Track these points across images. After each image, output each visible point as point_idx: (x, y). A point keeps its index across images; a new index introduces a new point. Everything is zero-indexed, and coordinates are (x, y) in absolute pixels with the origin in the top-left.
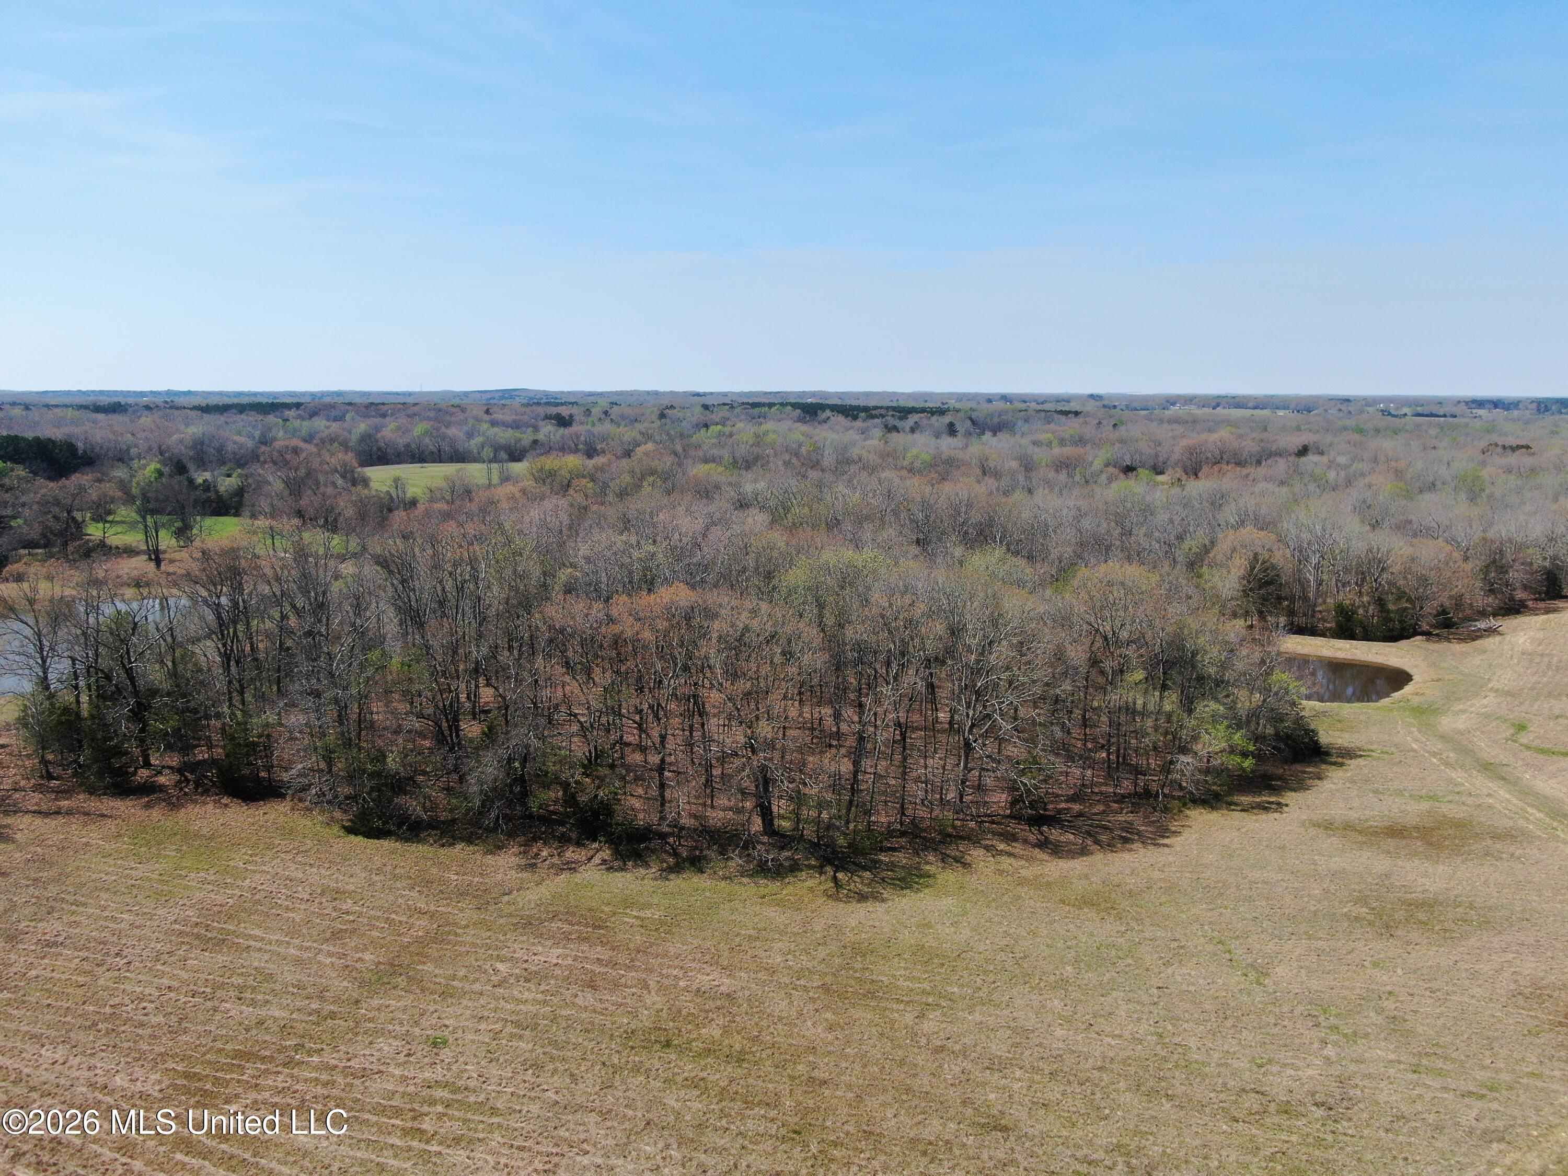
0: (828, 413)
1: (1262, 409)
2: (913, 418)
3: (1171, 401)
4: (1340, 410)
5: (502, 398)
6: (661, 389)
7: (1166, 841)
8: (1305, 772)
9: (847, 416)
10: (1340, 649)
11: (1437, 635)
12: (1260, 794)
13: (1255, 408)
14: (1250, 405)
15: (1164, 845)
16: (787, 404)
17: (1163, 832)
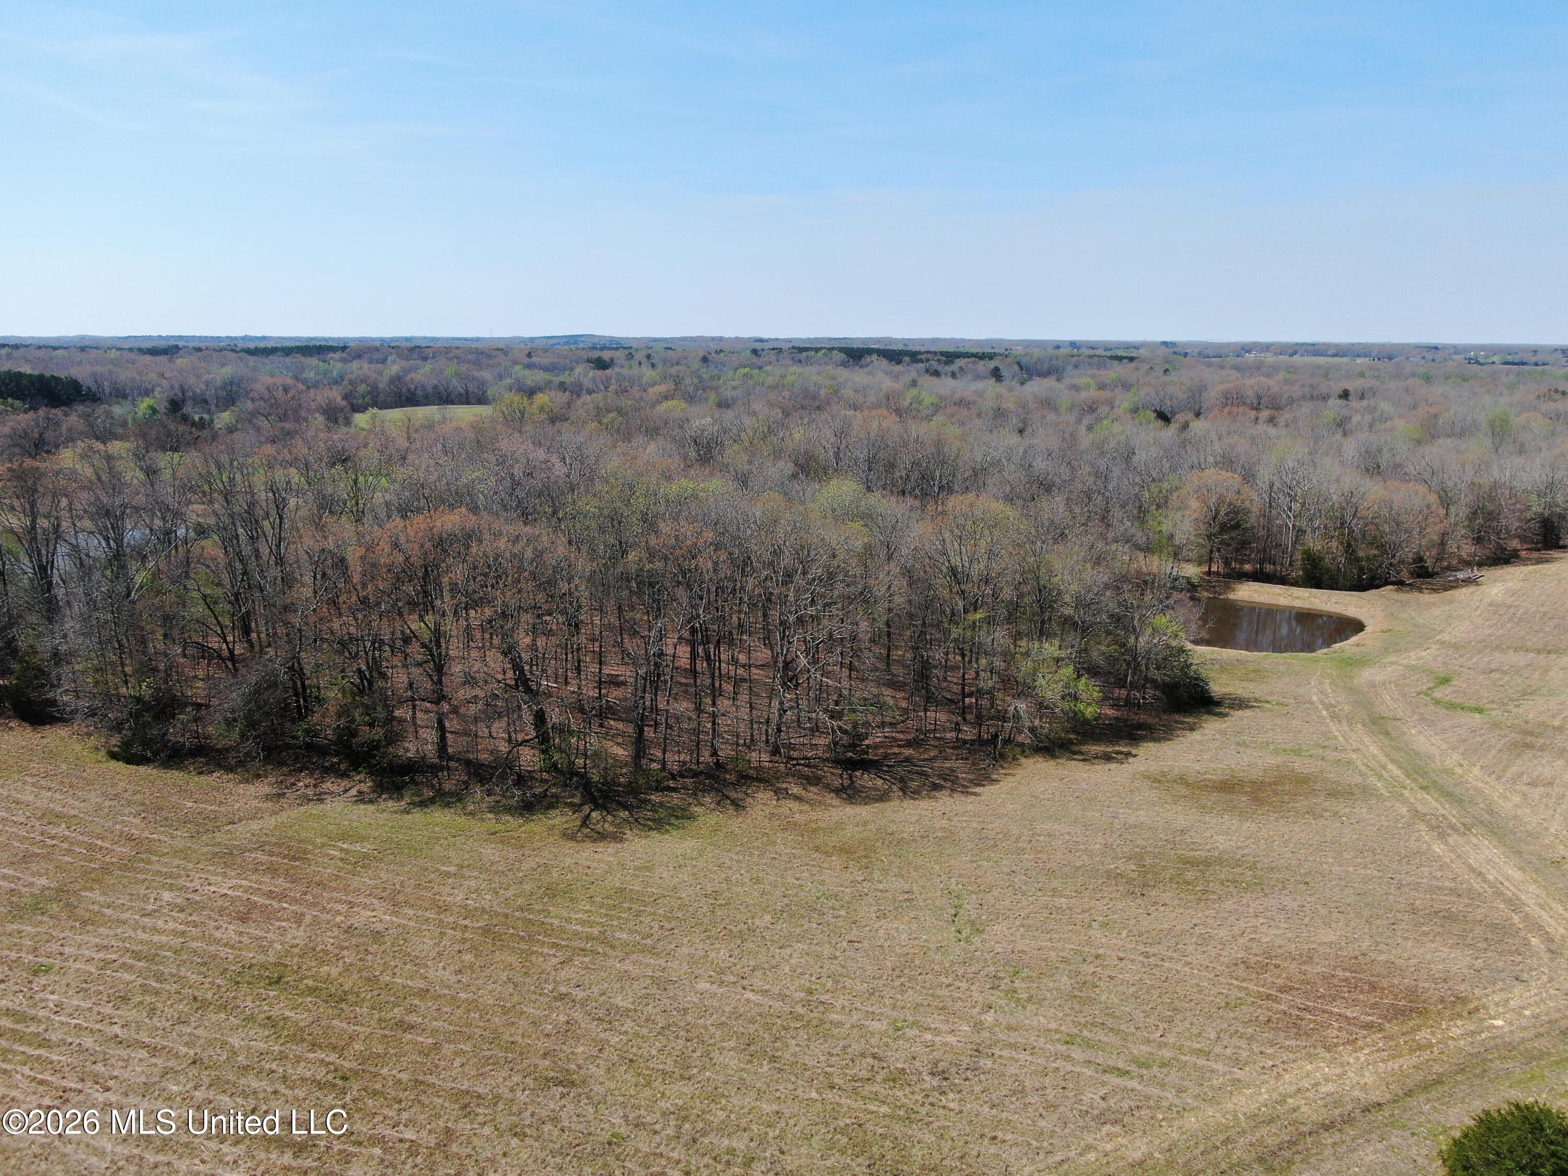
0: (875, 357)
1: (1342, 356)
2: (960, 362)
3: (1246, 348)
4: (1424, 358)
5: (567, 343)
6: (726, 335)
7: (977, 790)
8: (1182, 723)
9: (891, 361)
10: (1298, 598)
11: (1409, 585)
12: (1115, 744)
13: (1336, 355)
14: (1330, 352)
15: (972, 794)
16: (833, 349)
17: (984, 779)
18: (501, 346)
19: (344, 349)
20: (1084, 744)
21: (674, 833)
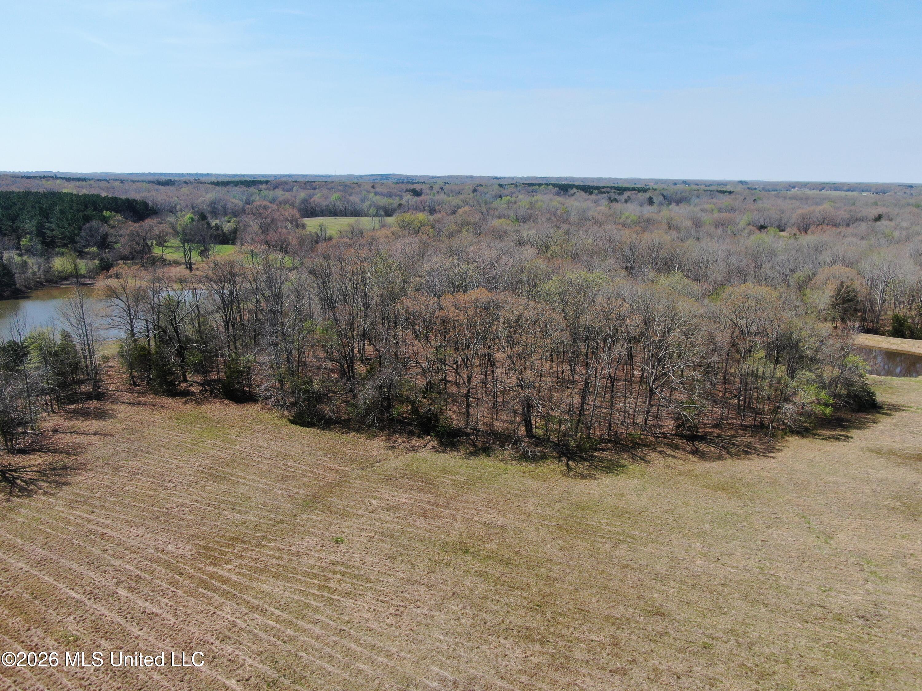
0: (575, 190)
1: (852, 191)
2: (627, 194)
3: (792, 186)
4: (905, 193)
5: (381, 179)
6: (475, 175)
7: (772, 455)
8: (865, 418)
9: (586, 192)
10: (894, 344)
12: (835, 430)
13: (848, 190)
14: (845, 189)
15: (771, 457)
16: (549, 184)
17: (771, 449)
18: (355, 181)
19: (267, 182)
20: (817, 429)
21: (622, 475)
